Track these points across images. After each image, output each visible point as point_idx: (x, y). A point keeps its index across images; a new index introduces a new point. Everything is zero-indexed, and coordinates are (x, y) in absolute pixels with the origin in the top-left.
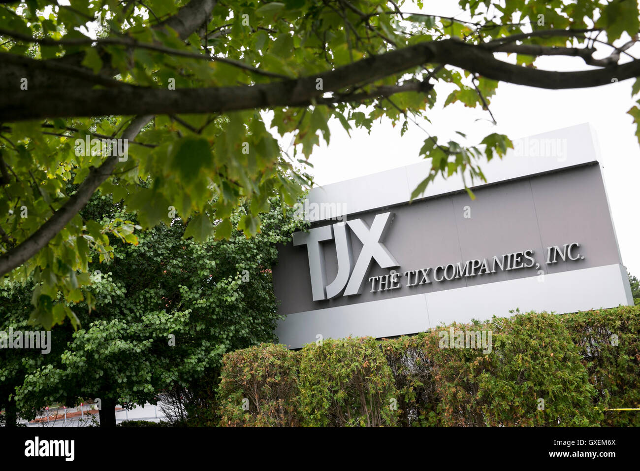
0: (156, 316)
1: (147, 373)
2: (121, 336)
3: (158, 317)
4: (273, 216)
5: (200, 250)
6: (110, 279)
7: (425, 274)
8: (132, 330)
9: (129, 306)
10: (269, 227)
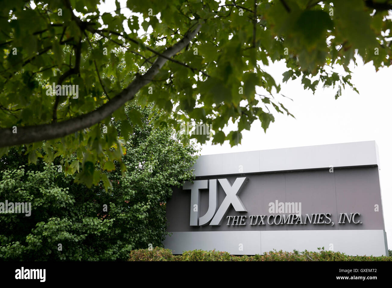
0: (91, 220)
1: (80, 256)
2: (67, 229)
3: (93, 221)
4: (174, 168)
5: (127, 183)
6: (67, 192)
7: (262, 219)
8: (75, 227)
9: (75, 211)
10: (171, 175)
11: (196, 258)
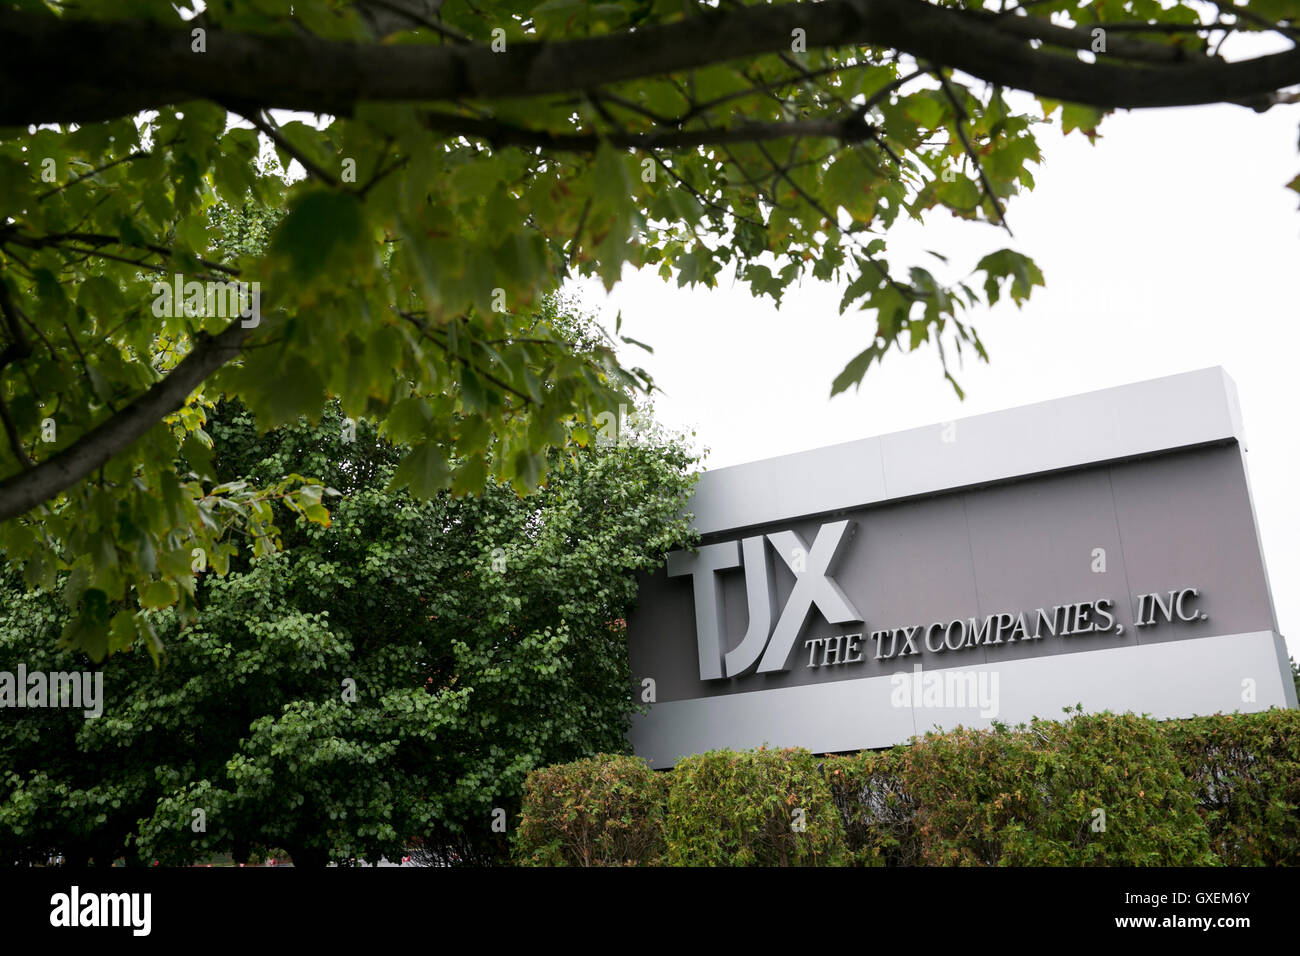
0: (406, 698)
1: (385, 804)
2: (339, 730)
3: (411, 699)
4: (631, 519)
5: (494, 577)
6: (325, 624)
7: (909, 637)
8: (362, 721)
9: (358, 676)
10: (623, 539)
11: (712, 775)
